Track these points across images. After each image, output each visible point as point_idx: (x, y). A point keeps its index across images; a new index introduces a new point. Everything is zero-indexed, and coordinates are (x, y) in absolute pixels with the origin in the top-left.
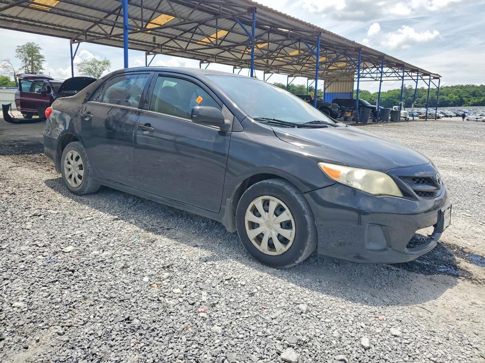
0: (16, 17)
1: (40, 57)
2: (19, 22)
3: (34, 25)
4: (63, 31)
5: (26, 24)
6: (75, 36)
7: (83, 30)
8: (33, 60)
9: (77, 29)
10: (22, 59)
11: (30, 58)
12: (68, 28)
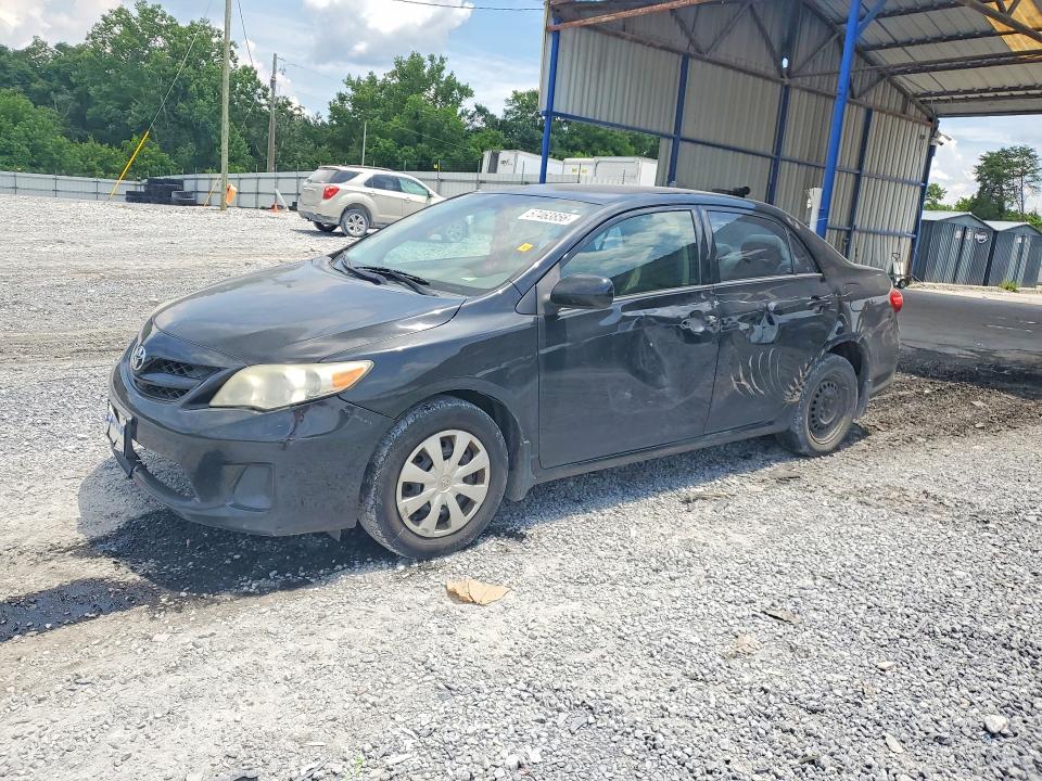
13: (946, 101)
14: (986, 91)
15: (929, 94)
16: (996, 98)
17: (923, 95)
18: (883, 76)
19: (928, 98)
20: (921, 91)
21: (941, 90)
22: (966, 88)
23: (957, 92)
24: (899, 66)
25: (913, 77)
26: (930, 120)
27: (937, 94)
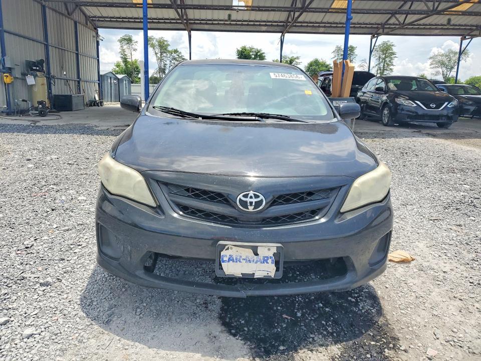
0: (322, 23)
1: (393, 54)
2: (325, 27)
3: (337, 27)
4: (363, 28)
5: (331, 27)
6: (374, 31)
7: (381, 24)
8: (386, 57)
9: (376, 24)
10: (377, 58)
11: (384, 56)
12: (367, 24)
13: (102, 21)
14: (119, 18)
15: (95, 17)
16: (123, 21)
17: (92, 17)
18: (77, 6)
19: (94, 19)
20: (92, 15)
21: (101, 16)
22: (111, 16)
23: (107, 17)
24: (103, 3)
25: (89, 8)
26: (95, 29)
27: (99, 17)
